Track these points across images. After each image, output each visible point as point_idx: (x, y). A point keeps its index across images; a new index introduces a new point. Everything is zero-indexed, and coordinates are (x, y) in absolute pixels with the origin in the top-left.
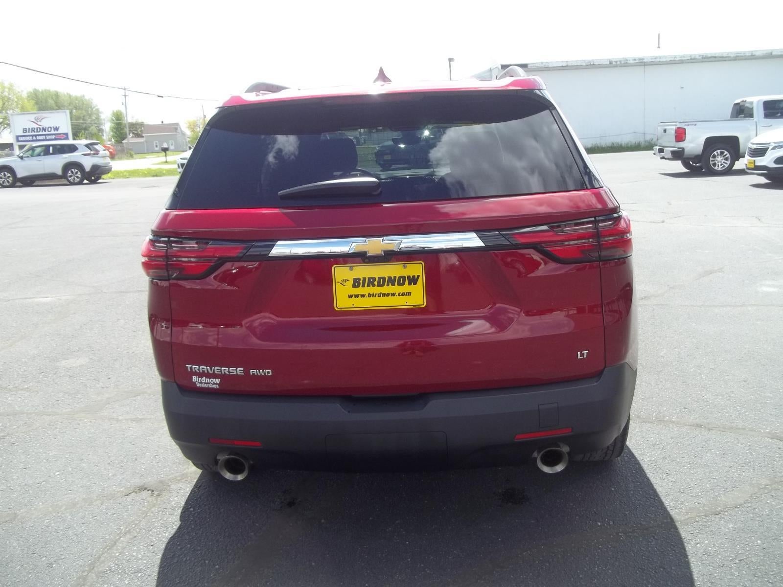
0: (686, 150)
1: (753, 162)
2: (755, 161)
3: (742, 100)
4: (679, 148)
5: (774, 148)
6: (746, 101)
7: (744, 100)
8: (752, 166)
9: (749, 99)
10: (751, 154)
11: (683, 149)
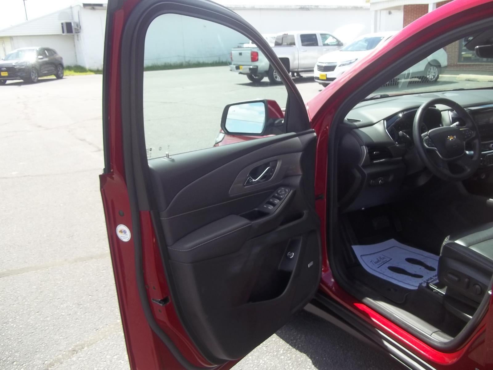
0: (259, 68)
1: (325, 75)
2: (326, 75)
3: (283, 33)
4: (255, 66)
5: (340, 66)
6: (287, 34)
7: (286, 34)
8: (325, 78)
9: (290, 33)
10: (320, 69)
11: (257, 66)
